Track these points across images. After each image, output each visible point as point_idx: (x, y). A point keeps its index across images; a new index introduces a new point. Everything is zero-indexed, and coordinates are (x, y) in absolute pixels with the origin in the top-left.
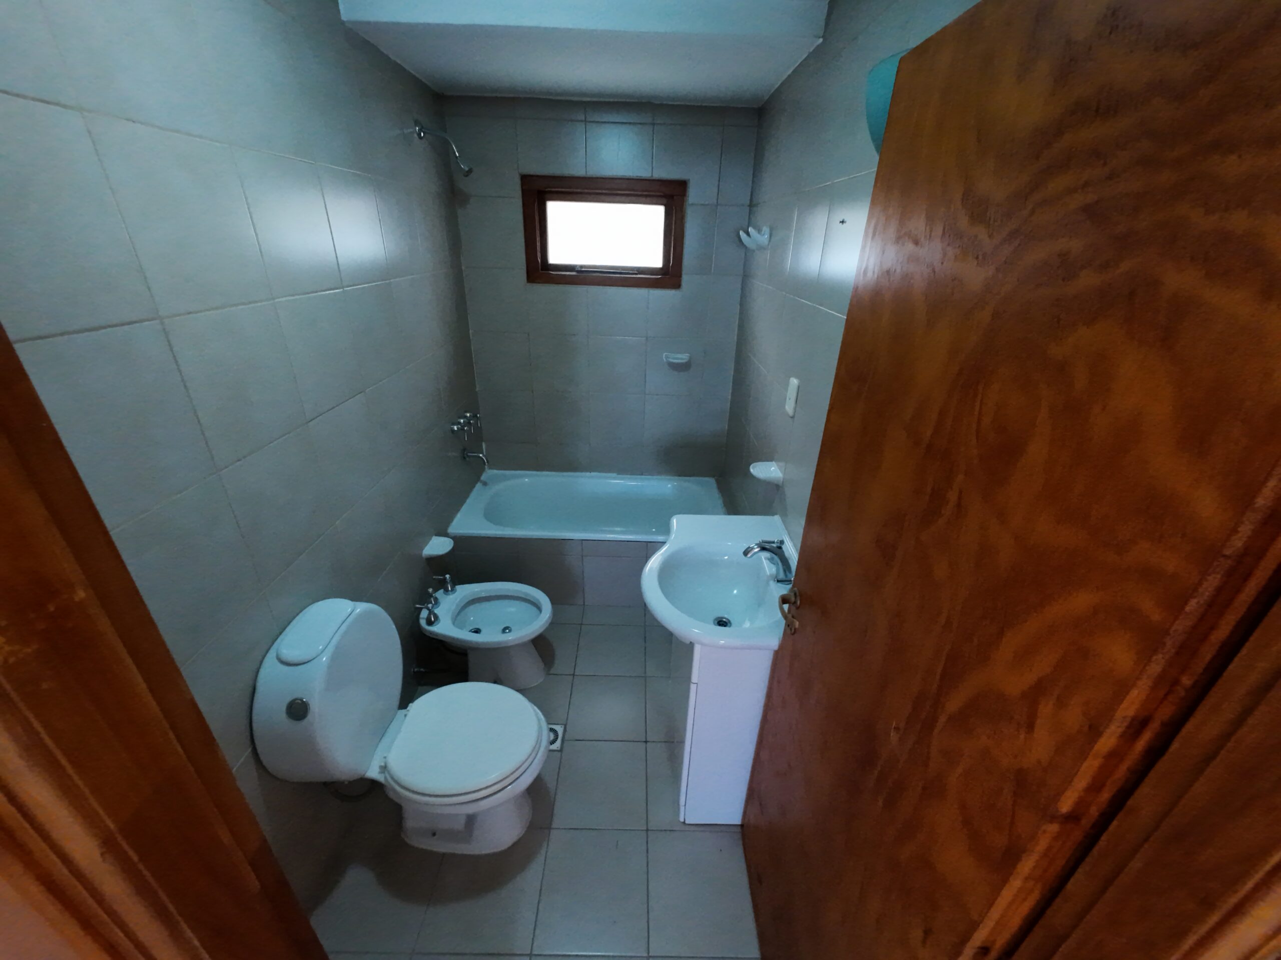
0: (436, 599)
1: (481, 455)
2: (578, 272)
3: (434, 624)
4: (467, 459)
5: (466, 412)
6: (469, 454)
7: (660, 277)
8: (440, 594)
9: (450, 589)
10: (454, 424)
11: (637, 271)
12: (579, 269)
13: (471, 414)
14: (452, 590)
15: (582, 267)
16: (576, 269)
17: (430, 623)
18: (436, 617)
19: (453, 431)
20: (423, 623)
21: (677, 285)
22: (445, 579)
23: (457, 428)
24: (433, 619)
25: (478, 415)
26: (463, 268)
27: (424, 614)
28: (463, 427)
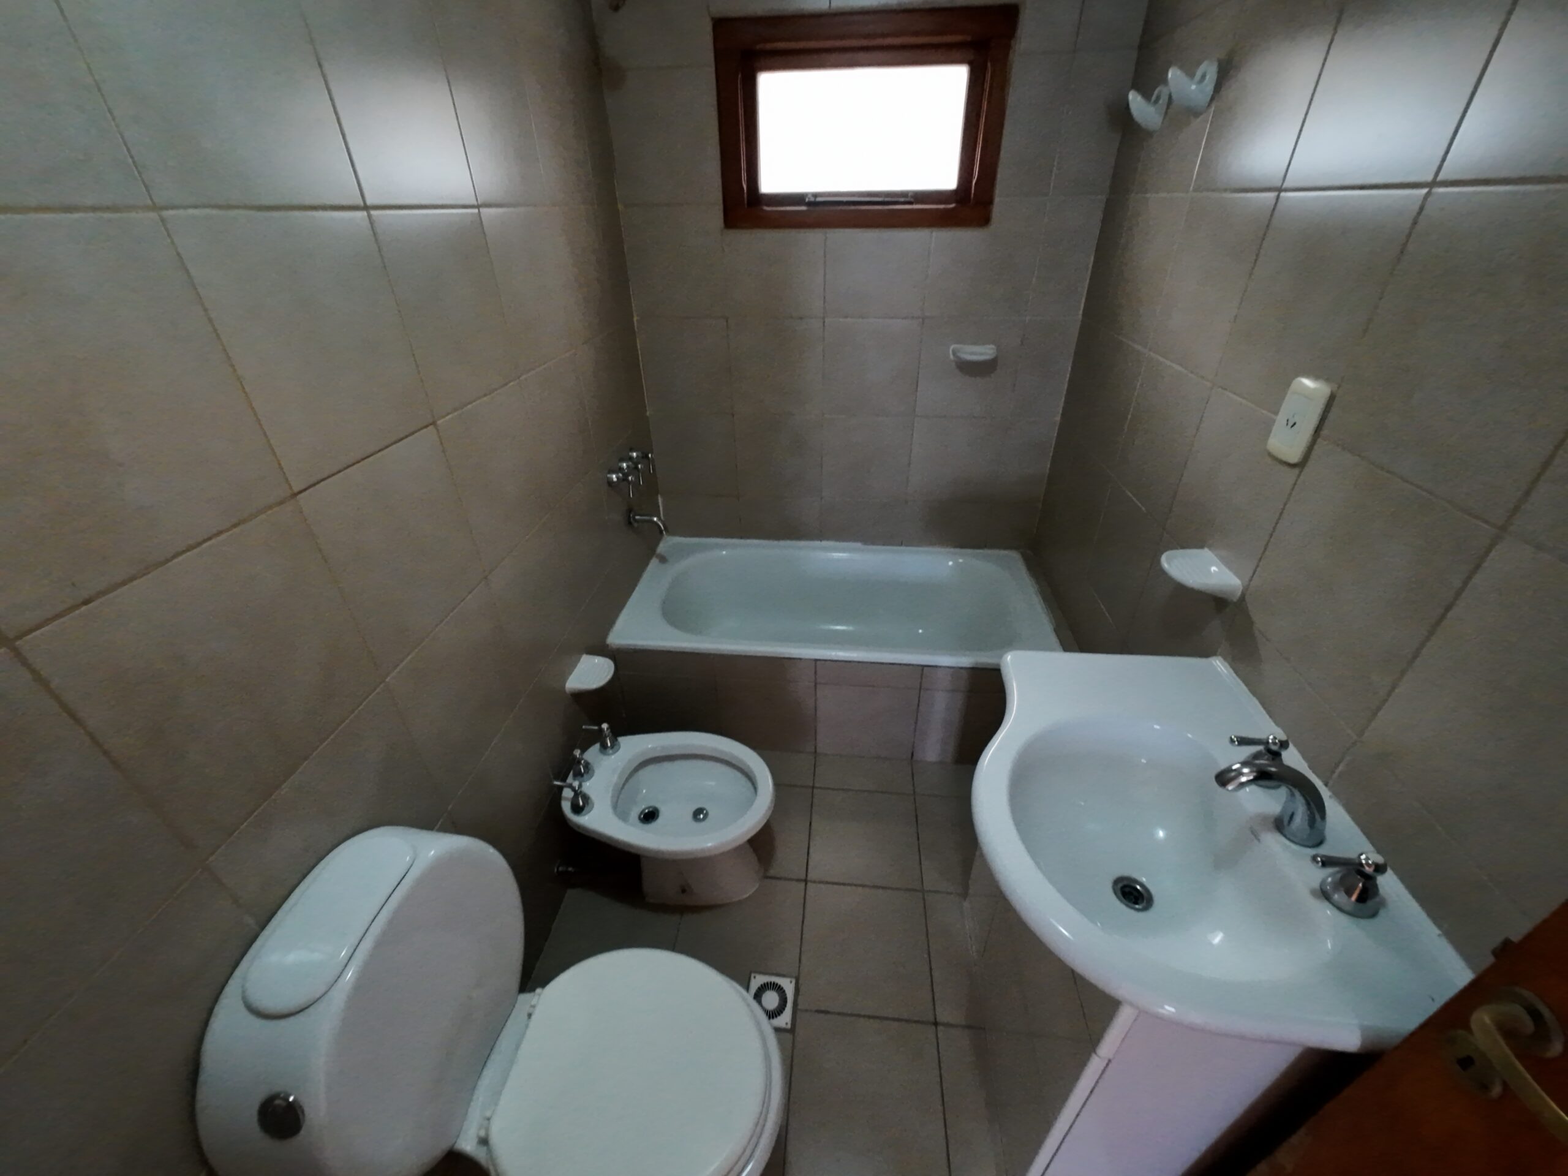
0: (587, 766)
1: (655, 519)
2: (809, 204)
3: (584, 812)
4: (636, 525)
5: (632, 450)
6: (637, 517)
7: (952, 206)
8: (592, 753)
9: (609, 744)
10: (612, 471)
11: (912, 197)
12: (812, 199)
13: (640, 454)
14: (612, 747)
15: (815, 195)
16: (807, 200)
17: (577, 809)
18: (586, 798)
19: (610, 483)
20: (566, 807)
21: (984, 220)
22: (601, 730)
23: (618, 478)
24: (581, 803)
25: (650, 455)
26: (620, 207)
27: (568, 793)
28: (626, 475)
